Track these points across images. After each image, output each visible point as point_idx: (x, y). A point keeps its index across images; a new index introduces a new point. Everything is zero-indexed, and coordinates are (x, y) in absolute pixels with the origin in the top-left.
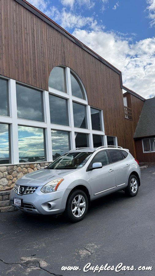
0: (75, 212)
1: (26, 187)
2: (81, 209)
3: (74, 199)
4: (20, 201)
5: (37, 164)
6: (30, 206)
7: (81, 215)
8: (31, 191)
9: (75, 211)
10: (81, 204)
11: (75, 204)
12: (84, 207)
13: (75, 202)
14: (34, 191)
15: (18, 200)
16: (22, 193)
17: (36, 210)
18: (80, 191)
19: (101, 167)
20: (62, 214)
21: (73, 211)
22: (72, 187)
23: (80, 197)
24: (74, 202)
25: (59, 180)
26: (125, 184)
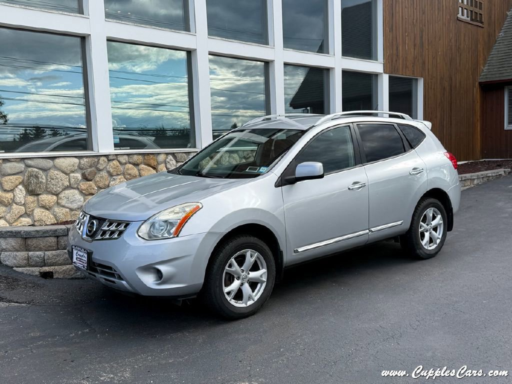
0: (233, 294)
1: (101, 220)
2: (253, 285)
3: (233, 260)
4: (86, 256)
5: (167, 154)
6: (108, 270)
7: (250, 303)
8: (113, 232)
9: (232, 291)
10: (253, 275)
11: (236, 272)
12: (262, 282)
13: (233, 269)
14: (121, 233)
15: (82, 254)
16: (92, 235)
17: (124, 282)
18: (253, 239)
19: (321, 177)
20: (195, 296)
21: (226, 290)
22: (226, 229)
23: (251, 257)
24: (230, 266)
25: (188, 210)
26: (399, 223)
